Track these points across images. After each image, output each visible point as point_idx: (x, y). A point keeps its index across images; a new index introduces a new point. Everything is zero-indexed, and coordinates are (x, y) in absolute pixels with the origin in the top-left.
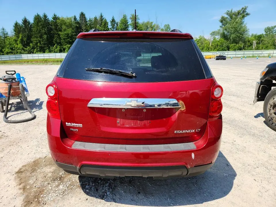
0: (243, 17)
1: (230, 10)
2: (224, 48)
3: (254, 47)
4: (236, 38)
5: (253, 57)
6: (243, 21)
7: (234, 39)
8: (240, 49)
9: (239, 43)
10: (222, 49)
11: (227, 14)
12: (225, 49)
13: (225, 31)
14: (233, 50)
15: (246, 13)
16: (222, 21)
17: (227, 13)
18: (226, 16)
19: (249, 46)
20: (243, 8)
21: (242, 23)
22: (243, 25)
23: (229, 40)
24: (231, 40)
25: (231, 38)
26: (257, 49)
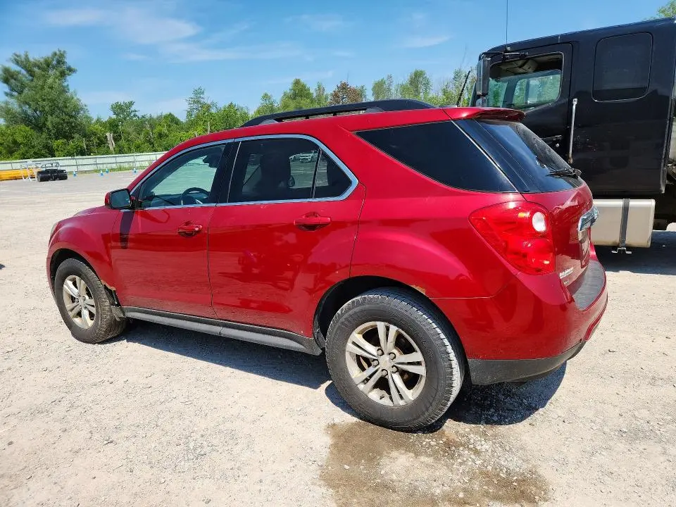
0: (63, 74)
1: (23, 54)
2: (39, 150)
3: (111, 148)
4: (62, 124)
5: (120, 169)
6: (65, 84)
7: (58, 129)
8: (82, 153)
9: (73, 138)
10: (35, 153)
11: (17, 63)
12: (43, 152)
13: (26, 108)
14: (64, 156)
15: (64, 67)
16: (6, 81)
17: (16, 60)
18: (14, 68)
19: (99, 145)
20: (55, 54)
21: (64, 90)
22: (69, 94)
23: (44, 129)
24: (48, 129)
25: (49, 124)
26: (120, 151)
